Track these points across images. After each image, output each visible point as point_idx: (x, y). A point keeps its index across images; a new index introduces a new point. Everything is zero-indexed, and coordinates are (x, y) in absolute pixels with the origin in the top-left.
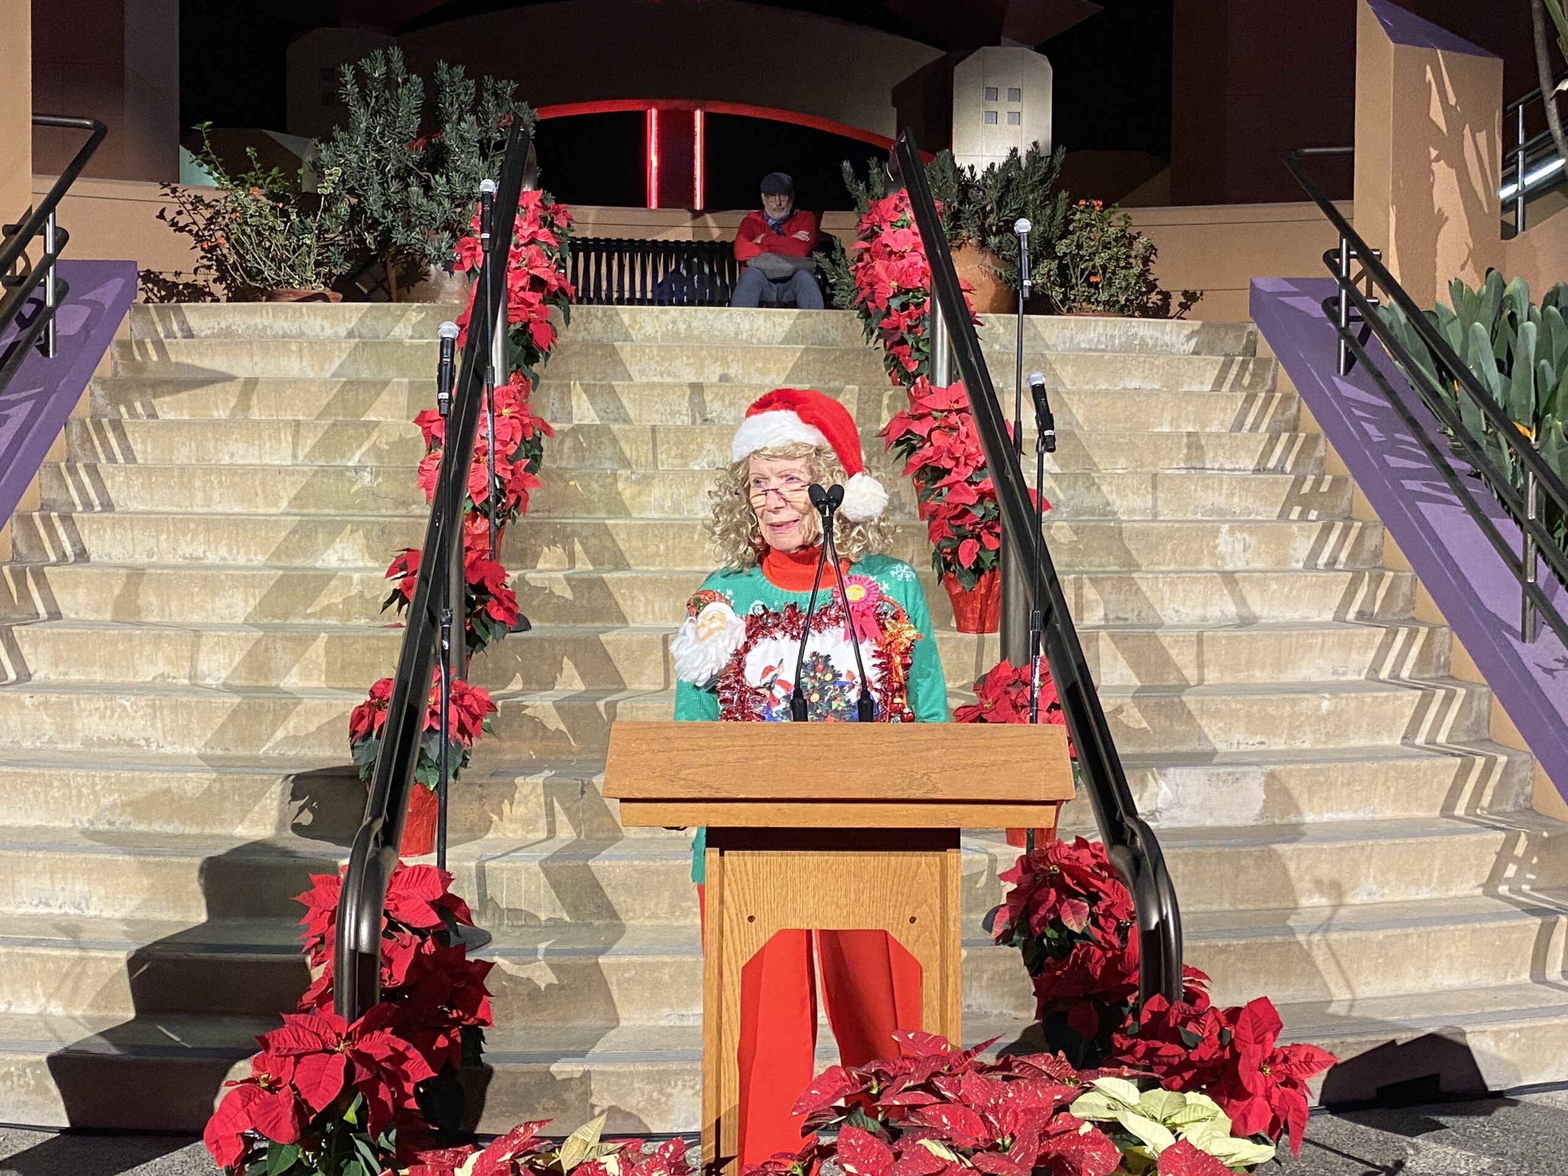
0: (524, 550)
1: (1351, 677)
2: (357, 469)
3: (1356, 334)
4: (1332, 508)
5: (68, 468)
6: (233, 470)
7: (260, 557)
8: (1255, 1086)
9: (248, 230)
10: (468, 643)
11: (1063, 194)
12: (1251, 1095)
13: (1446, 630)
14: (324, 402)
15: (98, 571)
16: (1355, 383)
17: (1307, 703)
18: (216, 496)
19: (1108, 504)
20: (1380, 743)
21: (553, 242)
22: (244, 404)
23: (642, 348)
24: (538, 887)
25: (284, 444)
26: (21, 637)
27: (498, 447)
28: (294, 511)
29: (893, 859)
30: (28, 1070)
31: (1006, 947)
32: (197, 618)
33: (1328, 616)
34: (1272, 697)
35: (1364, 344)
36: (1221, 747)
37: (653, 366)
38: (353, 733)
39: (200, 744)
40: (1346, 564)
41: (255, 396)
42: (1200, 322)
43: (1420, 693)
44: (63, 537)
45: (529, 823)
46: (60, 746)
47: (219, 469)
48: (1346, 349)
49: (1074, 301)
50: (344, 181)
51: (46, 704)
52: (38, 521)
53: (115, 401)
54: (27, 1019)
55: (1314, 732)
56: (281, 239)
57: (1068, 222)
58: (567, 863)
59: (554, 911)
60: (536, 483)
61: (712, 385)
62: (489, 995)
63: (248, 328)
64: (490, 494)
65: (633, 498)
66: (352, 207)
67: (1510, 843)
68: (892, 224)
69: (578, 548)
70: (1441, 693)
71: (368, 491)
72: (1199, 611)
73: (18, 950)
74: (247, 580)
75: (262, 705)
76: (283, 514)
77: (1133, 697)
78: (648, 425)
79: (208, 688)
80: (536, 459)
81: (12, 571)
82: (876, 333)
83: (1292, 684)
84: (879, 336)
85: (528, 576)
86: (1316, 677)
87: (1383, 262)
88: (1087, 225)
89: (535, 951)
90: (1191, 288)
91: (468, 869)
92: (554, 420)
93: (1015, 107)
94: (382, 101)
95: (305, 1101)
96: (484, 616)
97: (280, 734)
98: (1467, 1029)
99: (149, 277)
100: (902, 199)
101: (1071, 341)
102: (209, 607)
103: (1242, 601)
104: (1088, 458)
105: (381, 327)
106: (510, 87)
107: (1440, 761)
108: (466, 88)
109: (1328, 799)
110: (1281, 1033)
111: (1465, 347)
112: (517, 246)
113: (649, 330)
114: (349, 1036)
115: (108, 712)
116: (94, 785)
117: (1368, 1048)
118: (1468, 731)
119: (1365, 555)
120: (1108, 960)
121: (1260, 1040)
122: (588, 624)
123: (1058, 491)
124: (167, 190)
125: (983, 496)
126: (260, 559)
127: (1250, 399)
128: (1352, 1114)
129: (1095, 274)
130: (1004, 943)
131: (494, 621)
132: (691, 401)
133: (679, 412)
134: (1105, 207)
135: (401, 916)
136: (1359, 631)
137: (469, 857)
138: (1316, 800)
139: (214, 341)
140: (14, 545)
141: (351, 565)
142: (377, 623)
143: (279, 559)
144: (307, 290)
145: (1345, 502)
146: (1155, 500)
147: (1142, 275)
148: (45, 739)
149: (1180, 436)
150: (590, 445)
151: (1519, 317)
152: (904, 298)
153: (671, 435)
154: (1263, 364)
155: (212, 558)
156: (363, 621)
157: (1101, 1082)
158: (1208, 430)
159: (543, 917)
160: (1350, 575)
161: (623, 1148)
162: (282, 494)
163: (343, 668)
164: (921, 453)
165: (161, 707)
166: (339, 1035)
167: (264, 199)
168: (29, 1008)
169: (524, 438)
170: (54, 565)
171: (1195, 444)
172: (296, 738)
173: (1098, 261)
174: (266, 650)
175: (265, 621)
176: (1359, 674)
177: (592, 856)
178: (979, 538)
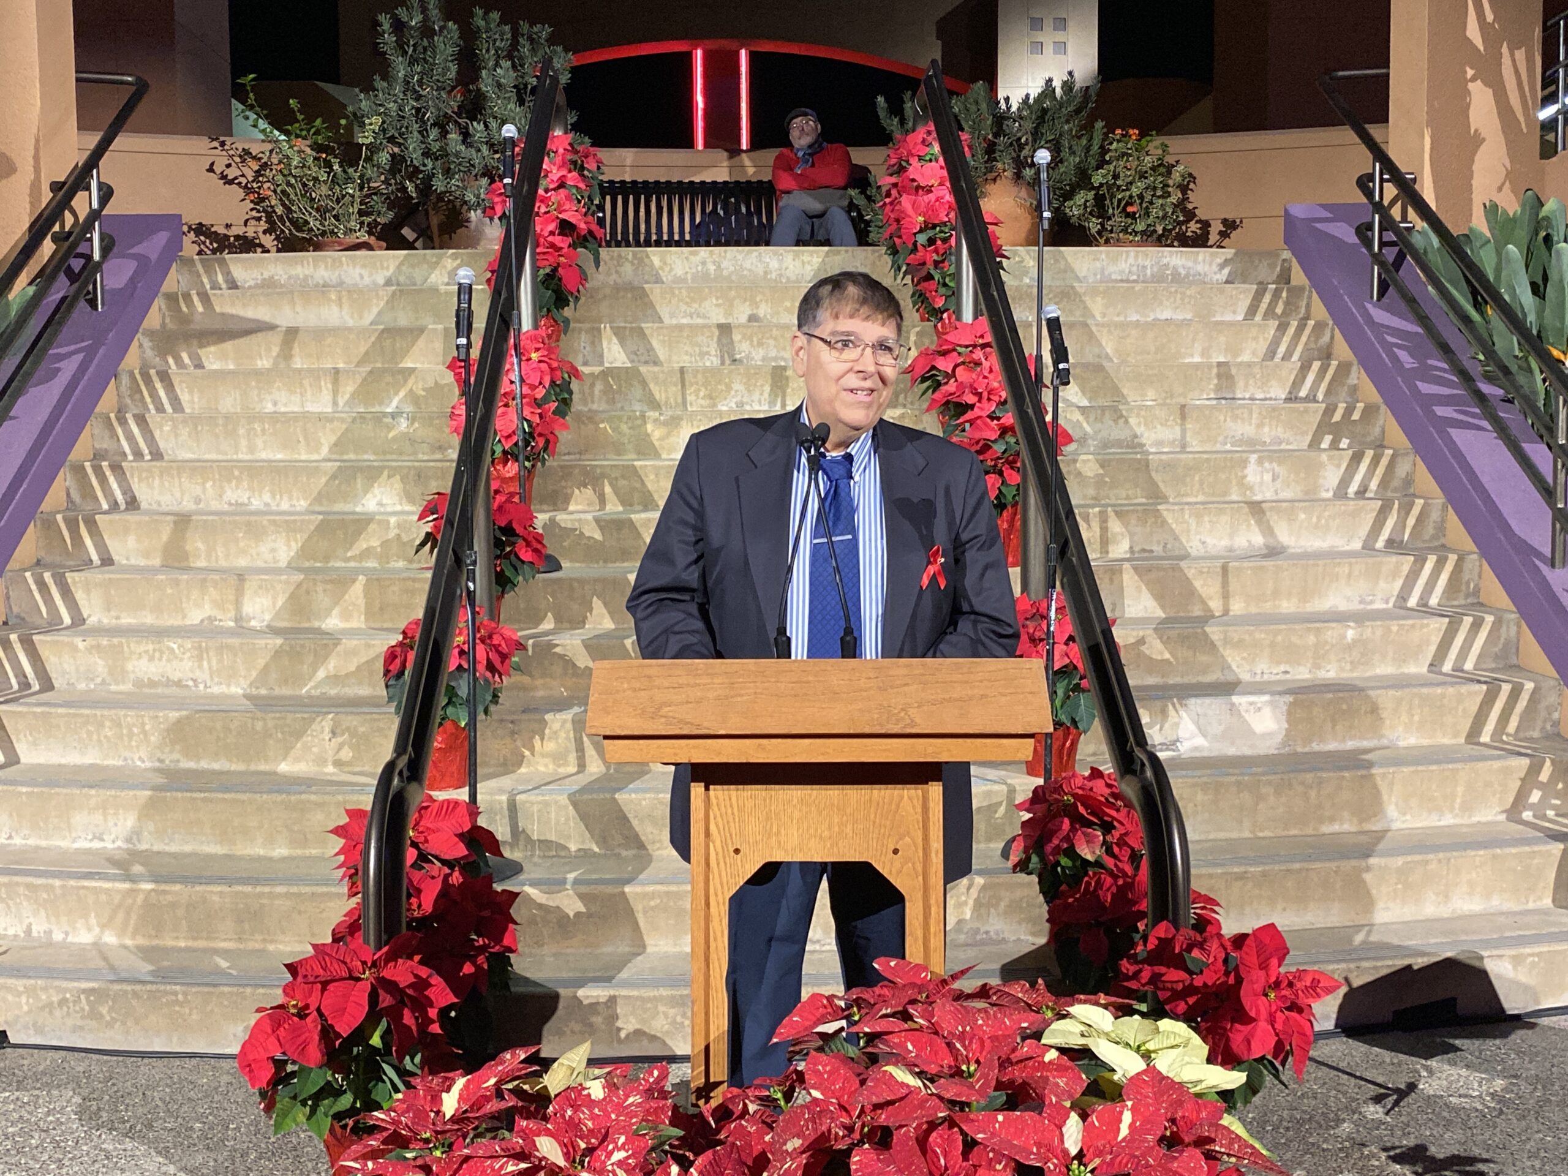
0: (555, 492)
1: (1379, 605)
2: (393, 416)
3: (1391, 259)
4: (1364, 436)
5: (118, 419)
6: (275, 418)
7: (302, 502)
8: (1258, 1011)
9: (293, 181)
10: (497, 583)
11: (1099, 124)
12: (1253, 1020)
13: (1475, 556)
14: (363, 349)
15: (147, 518)
16: (1388, 309)
17: (1331, 633)
18: (259, 442)
19: (1136, 436)
20: (1406, 671)
21: (582, 186)
22: (286, 353)
23: (672, 288)
24: (567, 819)
25: (325, 392)
26: (74, 582)
27: (526, 390)
28: (334, 457)
29: (875, 792)
30: (82, 997)
31: (1023, 875)
32: (242, 562)
33: (1357, 545)
34: (1297, 627)
35: (1397, 271)
36: (1245, 677)
37: (683, 307)
38: (387, 672)
39: (244, 683)
40: (1376, 493)
41: (296, 345)
42: (1233, 251)
43: (1447, 620)
44: (114, 485)
45: (558, 758)
46: (113, 688)
47: (261, 417)
48: (1379, 275)
49: (1111, 231)
50: (384, 130)
51: (98, 647)
52: (89, 470)
53: (163, 353)
54: (82, 948)
55: (1339, 661)
56: (324, 190)
57: (1104, 151)
58: (595, 796)
59: (583, 842)
60: (566, 427)
61: (740, 326)
62: (516, 923)
63: (290, 278)
64: (518, 437)
65: (661, 439)
66: (393, 155)
67: (1535, 769)
68: (920, 158)
69: (608, 489)
70: (1468, 620)
71: (405, 436)
72: (1225, 543)
73: (72, 883)
74: (288, 524)
75: (302, 646)
76: (325, 460)
77: (1155, 629)
78: (676, 366)
79: (253, 630)
80: (566, 403)
81: (65, 519)
82: (904, 268)
83: (1319, 613)
84: (905, 273)
85: (558, 518)
86: (1343, 606)
87: (1417, 187)
88: (1124, 154)
89: (564, 882)
90: (1230, 216)
91: (500, 802)
92: (585, 364)
93: (1060, 36)
94: (420, 49)
95: (332, 1026)
96: (513, 557)
97: (321, 674)
98: (1485, 953)
99: (200, 230)
100: (929, 133)
101: (1102, 273)
102: (253, 552)
103: (1268, 531)
104: (1116, 391)
105: (418, 274)
106: (544, 32)
107: (1465, 689)
108: (502, 34)
109: (1351, 727)
110: (1288, 958)
111: (1498, 271)
112: (547, 191)
113: (679, 271)
114: (374, 964)
115: (157, 655)
116: (143, 724)
117: (1384, 972)
118: (1496, 657)
119: (1396, 483)
120: (1118, 887)
121: (1264, 966)
122: (617, 564)
123: (1085, 425)
124: (216, 144)
125: (1005, 430)
126: (302, 504)
127: (1282, 328)
128: (1368, 1037)
129: (1131, 204)
130: (1021, 871)
131: (523, 562)
132: (719, 339)
133: (708, 353)
134: (1142, 135)
135: (429, 848)
136: (1388, 559)
137: (501, 791)
138: (1339, 727)
139: (259, 291)
140: (68, 495)
141: (389, 509)
142: (415, 566)
143: (321, 504)
144: (352, 239)
145: (1377, 430)
146: (1184, 432)
147: (1181, 205)
148: (99, 680)
149: (1210, 367)
150: (620, 386)
151: (1555, 239)
152: (930, 233)
153: (700, 376)
154: (1296, 292)
155: (256, 504)
156: (401, 564)
157: (1076, 1009)
158: (1239, 360)
159: (573, 848)
160: (1380, 503)
161: (609, 1073)
162: (323, 440)
163: (381, 609)
164: (944, 388)
165: (207, 650)
166: (364, 963)
167: (308, 150)
168: (83, 936)
169: (553, 382)
170: (105, 513)
171: (1225, 374)
172: (336, 677)
173: (1135, 191)
174: (308, 593)
175: (307, 564)
176: (1387, 602)
177: (619, 790)
178: (1001, 473)
